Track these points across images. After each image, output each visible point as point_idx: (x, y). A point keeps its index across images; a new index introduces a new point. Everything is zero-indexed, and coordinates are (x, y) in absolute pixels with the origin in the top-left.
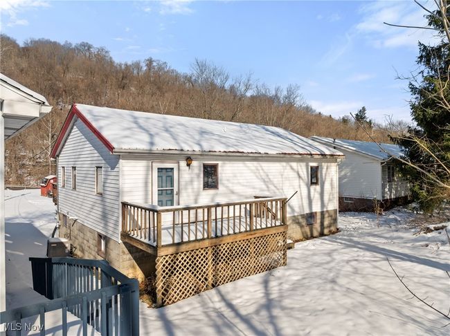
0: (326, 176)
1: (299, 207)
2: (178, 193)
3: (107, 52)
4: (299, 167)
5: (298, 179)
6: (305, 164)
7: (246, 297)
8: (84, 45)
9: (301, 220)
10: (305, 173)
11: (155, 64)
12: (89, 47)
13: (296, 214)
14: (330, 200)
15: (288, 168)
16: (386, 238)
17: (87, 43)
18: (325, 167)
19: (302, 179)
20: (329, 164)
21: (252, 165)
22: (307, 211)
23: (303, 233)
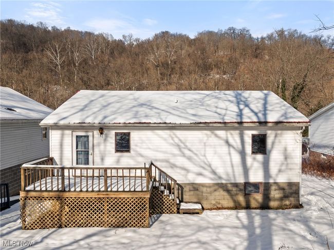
2: (92, 154)
3: (247, 31)
4: (229, 136)
5: (227, 147)
6: (237, 132)
8: (230, 29)
9: (231, 188)
10: (238, 141)
11: (286, 33)
12: (234, 30)
17: (233, 27)
19: (233, 147)
20: (279, 132)
21: (165, 133)
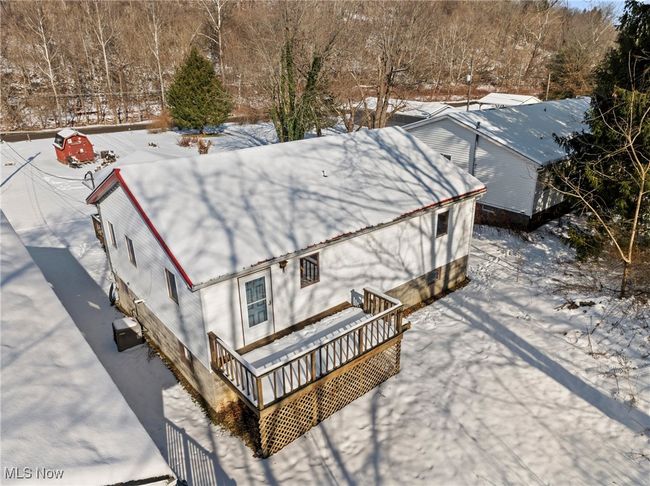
0: (457, 218)
1: (419, 268)
2: (272, 302)
5: (420, 235)
6: (430, 214)
7: (354, 438)
9: (420, 282)
10: (430, 225)
13: (414, 278)
14: (459, 247)
15: (408, 226)
16: (522, 308)
18: (457, 209)
19: (425, 234)
22: (428, 269)
23: (421, 296)
